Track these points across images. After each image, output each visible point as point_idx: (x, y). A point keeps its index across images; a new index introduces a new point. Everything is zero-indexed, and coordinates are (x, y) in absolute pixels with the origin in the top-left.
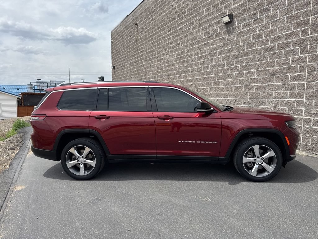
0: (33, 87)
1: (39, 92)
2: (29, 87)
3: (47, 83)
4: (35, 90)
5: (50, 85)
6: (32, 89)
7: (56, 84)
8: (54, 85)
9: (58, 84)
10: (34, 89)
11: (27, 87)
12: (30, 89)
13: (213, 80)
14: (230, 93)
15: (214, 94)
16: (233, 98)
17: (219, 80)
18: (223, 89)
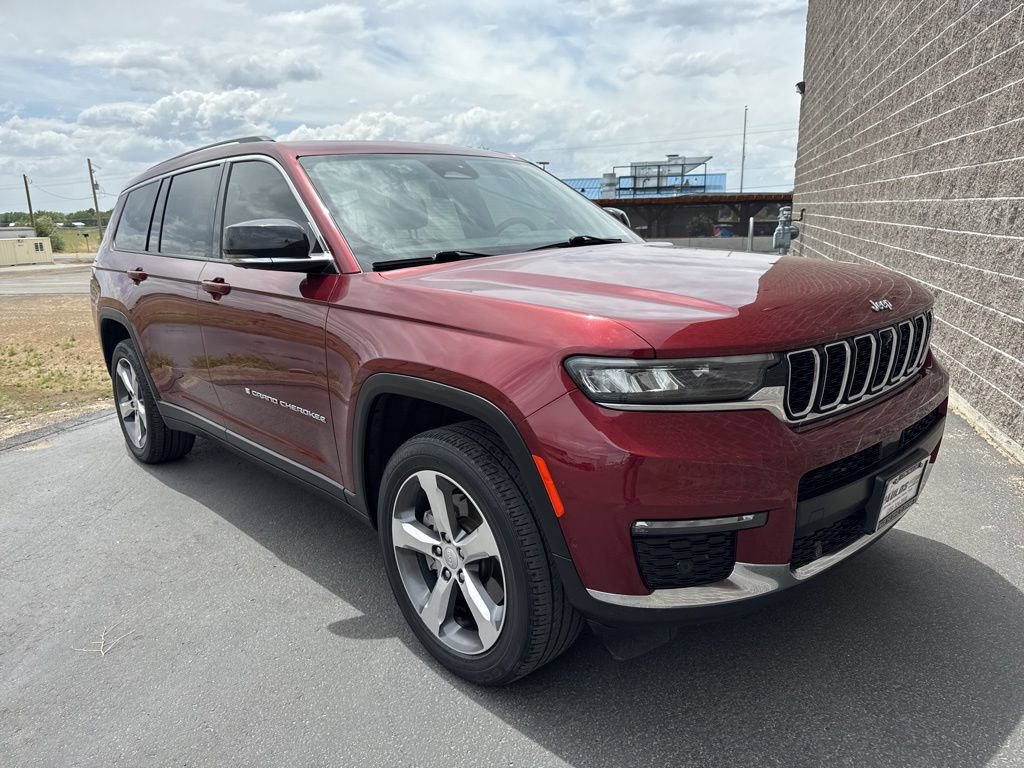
0: (616, 181)
1: (631, 197)
2: (607, 181)
3: (659, 166)
4: (620, 189)
5: (667, 173)
6: (613, 188)
7: (687, 168)
8: (678, 170)
9: (691, 167)
10: (617, 187)
11: (601, 182)
12: (607, 188)
13: (968, 95)
14: (1006, 164)
15: (964, 173)
16: (1010, 195)
17: (984, 91)
18: (989, 141)
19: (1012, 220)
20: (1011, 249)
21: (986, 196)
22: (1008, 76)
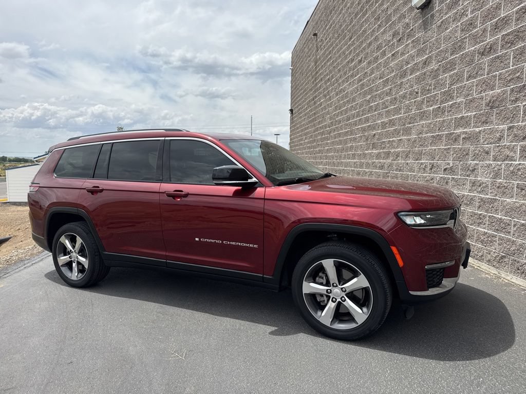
13: (402, 124)
14: (425, 150)
15: (403, 152)
16: (429, 160)
17: (410, 123)
18: (415, 141)
19: (431, 169)
20: (432, 179)
21: (417, 160)
22: (421, 119)
